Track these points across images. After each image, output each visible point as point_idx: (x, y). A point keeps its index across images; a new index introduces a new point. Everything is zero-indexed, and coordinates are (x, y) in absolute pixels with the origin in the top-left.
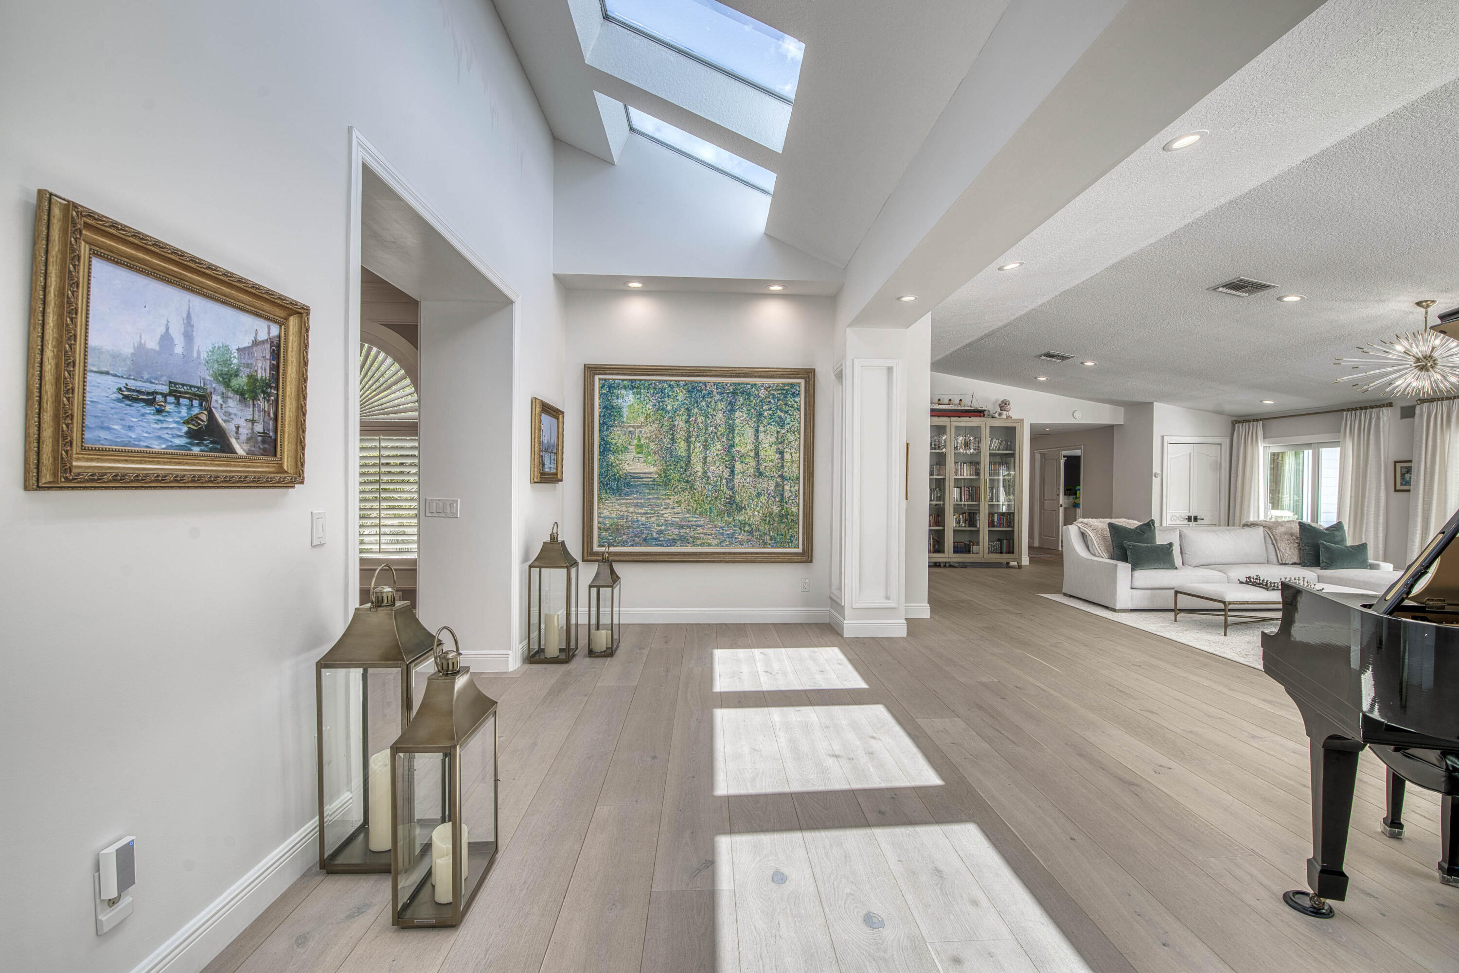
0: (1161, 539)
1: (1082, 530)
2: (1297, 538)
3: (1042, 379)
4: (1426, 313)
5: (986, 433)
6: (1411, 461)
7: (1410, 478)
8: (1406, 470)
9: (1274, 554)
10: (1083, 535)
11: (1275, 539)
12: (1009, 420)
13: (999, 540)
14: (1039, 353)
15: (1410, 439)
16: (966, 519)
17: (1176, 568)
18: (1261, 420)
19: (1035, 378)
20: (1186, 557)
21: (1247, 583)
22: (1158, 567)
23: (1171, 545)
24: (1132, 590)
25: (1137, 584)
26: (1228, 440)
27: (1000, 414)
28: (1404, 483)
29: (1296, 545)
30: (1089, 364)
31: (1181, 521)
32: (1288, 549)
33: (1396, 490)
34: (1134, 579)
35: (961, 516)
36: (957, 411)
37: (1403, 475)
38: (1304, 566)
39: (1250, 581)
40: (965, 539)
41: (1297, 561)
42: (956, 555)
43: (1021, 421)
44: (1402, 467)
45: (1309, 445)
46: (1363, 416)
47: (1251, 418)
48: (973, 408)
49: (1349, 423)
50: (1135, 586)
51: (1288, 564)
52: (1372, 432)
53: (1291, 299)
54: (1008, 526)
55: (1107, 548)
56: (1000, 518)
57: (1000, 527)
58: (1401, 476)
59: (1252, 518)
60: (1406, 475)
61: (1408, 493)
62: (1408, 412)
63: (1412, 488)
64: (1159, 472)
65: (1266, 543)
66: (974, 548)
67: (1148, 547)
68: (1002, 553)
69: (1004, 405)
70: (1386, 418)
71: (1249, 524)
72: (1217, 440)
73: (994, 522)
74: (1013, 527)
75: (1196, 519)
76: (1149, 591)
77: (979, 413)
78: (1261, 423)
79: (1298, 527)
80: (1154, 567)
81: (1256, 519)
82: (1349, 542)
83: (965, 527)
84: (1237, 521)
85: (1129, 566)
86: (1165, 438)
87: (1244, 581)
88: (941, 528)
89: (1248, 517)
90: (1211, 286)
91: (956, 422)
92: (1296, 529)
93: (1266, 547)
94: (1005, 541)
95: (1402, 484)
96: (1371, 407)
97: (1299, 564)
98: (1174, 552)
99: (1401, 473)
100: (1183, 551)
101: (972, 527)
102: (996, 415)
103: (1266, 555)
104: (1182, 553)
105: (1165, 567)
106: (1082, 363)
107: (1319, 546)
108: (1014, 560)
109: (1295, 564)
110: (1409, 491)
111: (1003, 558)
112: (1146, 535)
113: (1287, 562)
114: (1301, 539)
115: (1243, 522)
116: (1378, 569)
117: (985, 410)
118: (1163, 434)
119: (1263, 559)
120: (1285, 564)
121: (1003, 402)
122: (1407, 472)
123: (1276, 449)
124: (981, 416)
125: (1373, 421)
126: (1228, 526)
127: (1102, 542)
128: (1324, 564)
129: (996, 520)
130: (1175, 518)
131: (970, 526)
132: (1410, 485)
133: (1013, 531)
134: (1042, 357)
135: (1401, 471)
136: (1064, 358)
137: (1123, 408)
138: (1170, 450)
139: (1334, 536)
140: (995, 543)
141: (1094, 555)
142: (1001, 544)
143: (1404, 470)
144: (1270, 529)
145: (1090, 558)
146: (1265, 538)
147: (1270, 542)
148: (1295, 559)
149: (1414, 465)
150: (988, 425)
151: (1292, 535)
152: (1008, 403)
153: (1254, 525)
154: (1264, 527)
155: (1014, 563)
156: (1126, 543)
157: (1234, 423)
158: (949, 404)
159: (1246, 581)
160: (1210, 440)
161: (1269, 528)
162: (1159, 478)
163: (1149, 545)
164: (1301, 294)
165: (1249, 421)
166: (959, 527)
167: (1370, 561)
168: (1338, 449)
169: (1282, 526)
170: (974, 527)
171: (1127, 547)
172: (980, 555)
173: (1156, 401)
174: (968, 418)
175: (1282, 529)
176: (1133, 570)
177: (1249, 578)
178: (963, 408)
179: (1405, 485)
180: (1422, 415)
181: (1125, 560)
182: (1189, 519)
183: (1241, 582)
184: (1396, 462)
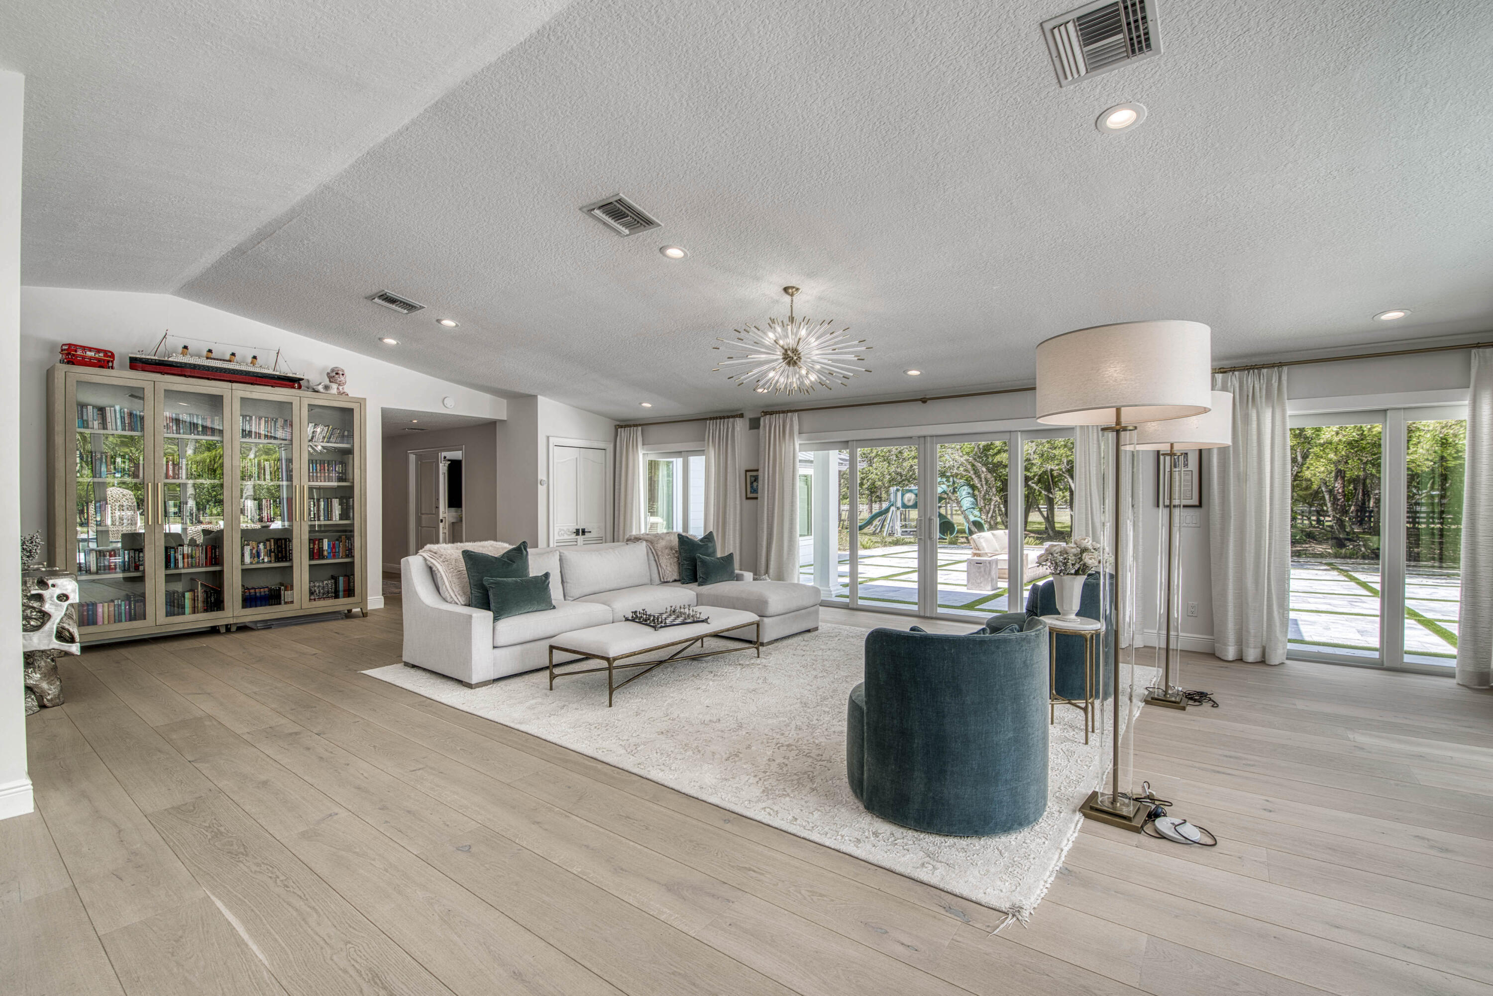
0: (535, 569)
1: (429, 563)
2: (676, 551)
3: (390, 341)
4: (792, 301)
5: (301, 413)
6: (757, 470)
7: (757, 486)
9: (656, 571)
10: (431, 571)
11: (657, 555)
12: (343, 397)
13: (333, 577)
14: (369, 292)
15: (756, 450)
16: (270, 550)
17: (554, 607)
18: (640, 425)
19: (379, 339)
20: (568, 586)
21: (633, 620)
22: (530, 610)
23: (547, 575)
24: (496, 650)
25: (500, 641)
26: (612, 446)
27: (327, 388)
28: (753, 491)
29: (676, 560)
30: (448, 323)
31: (569, 535)
32: (669, 565)
33: (747, 498)
34: (497, 632)
35: (261, 546)
36: (248, 373)
37: (752, 483)
38: (683, 583)
39: (637, 616)
40: (264, 583)
41: (677, 578)
42: (249, 611)
43: (361, 402)
44: (751, 476)
45: (679, 453)
46: (723, 425)
47: (632, 423)
48: (278, 373)
49: (711, 431)
50: (499, 643)
51: (669, 582)
52: (729, 442)
53: (675, 253)
54: (347, 556)
55: (463, 588)
56: (334, 545)
57: (334, 557)
58: (751, 485)
59: (634, 532)
60: (754, 483)
61: (755, 501)
62: (755, 424)
63: (759, 495)
64: (545, 478)
65: (648, 559)
66: (286, 595)
67: (516, 582)
68: (337, 596)
69: (334, 375)
70: (738, 429)
71: (633, 538)
72: (602, 445)
73: (323, 551)
74: (353, 557)
75: (584, 532)
76: (519, 647)
77: (291, 382)
78: (640, 428)
79: (677, 540)
80: (525, 611)
81: (638, 533)
82: (719, 554)
83: (270, 562)
84: (621, 537)
85: (490, 614)
86: (551, 439)
87: (630, 618)
88: (217, 568)
89: (631, 531)
90: (585, 204)
91: (242, 391)
92: (675, 541)
93: (649, 564)
94: (341, 579)
95: (751, 492)
96: (728, 417)
97: (679, 581)
98: (550, 585)
99: (750, 482)
100: (565, 580)
101: (282, 561)
102: (320, 388)
103: (649, 574)
104: (563, 582)
105: (540, 608)
106: (438, 321)
107: (696, 560)
108: (356, 605)
109: (675, 581)
110: (756, 498)
111: (342, 604)
112: (515, 566)
113: (668, 580)
114: (680, 554)
115: (627, 537)
116: (742, 580)
117: (302, 379)
118: (548, 435)
119: (646, 580)
120: (667, 582)
121: (333, 370)
122: (755, 481)
123: (652, 457)
124: (294, 388)
125: (730, 430)
126: (614, 542)
127: (455, 580)
128: (701, 579)
129: (326, 547)
130: (563, 532)
131: (278, 560)
132: (757, 493)
133: (352, 563)
134: (376, 300)
135: (751, 479)
136: (410, 307)
137: (505, 401)
138: (555, 452)
139: (707, 548)
140: (325, 582)
141: (445, 600)
142: (336, 583)
143: (753, 479)
144: (652, 543)
145: (436, 606)
146: (648, 553)
147: (653, 558)
148: (676, 577)
149: (760, 473)
150: (305, 403)
151: (671, 549)
152: (341, 373)
153: (637, 539)
154: (646, 541)
155: (356, 610)
156: (487, 580)
157: (618, 427)
158: (230, 361)
159: (632, 617)
160: (595, 445)
161: (651, 541)
162: (545, 486)
163: (518, 580)
164: (685, 247)
165: (630, 426)
166: (258, 563)
167: (737, 571)
168: (704, 457)
169: (663, 539)
170: (286, 561)
171: (488, 586)
172: (296, 605)
173: (541, 395)
174: (270, 388)
175: (662, 543)
176: (496, 619)
177: (635, 612)
178: (257, 370)
179: (753, 493)
180: (765, 426)
181: (485, 605)
182: (577, 532)
183: (627, 620)
184: (746, 471)
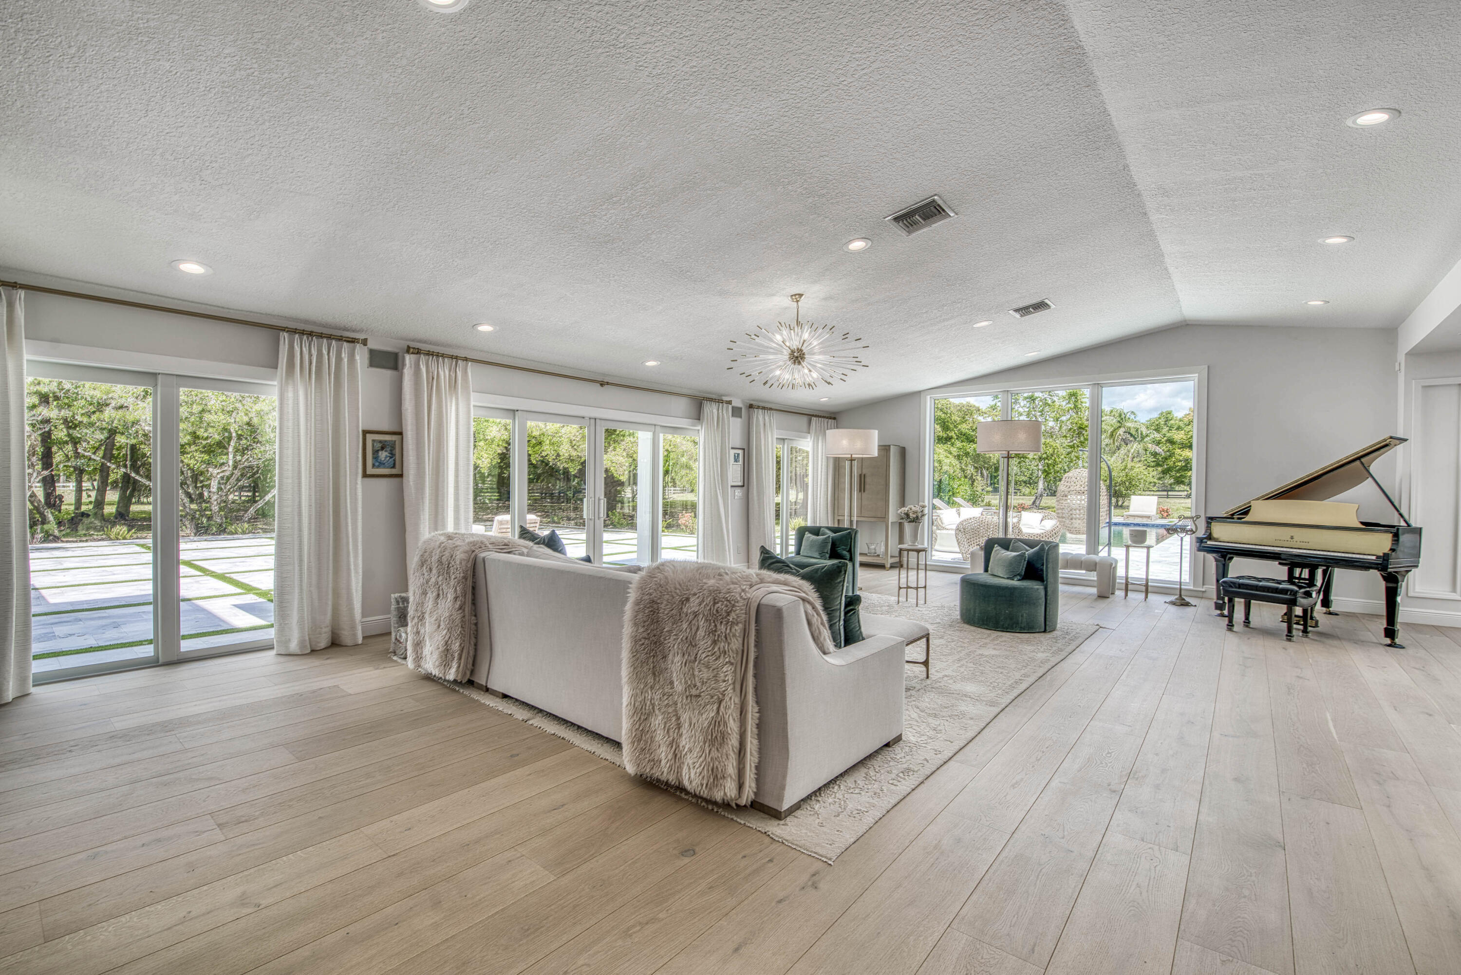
4: (798, 306)
8: (379, 445)
28: (377, 464)
33: (365, 475)
44: (374, 441)
58: (373, 454)
60: (380, 453)
61: (397, 479)
95: (374, 466)
99: (373, 450)
135: (373, 445)
149: (403, 440)
184: (365, 433)
